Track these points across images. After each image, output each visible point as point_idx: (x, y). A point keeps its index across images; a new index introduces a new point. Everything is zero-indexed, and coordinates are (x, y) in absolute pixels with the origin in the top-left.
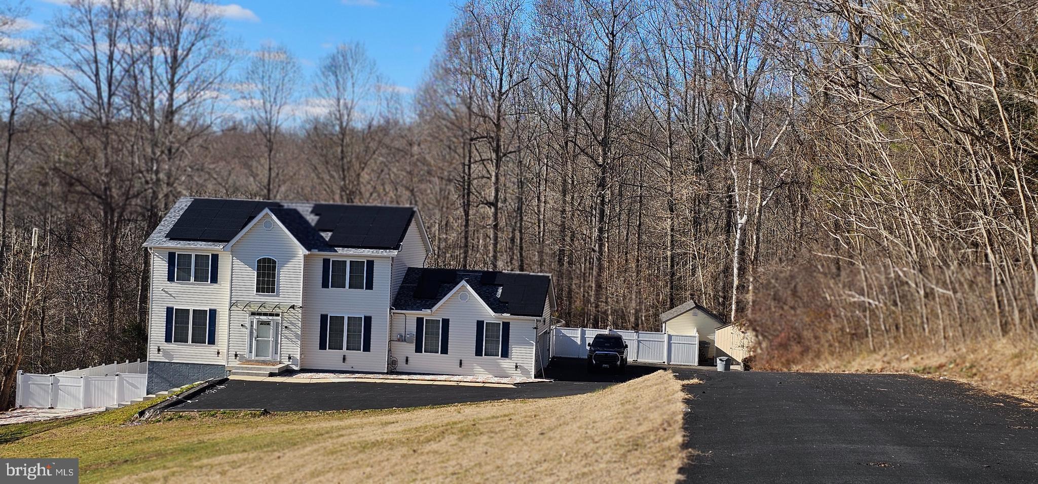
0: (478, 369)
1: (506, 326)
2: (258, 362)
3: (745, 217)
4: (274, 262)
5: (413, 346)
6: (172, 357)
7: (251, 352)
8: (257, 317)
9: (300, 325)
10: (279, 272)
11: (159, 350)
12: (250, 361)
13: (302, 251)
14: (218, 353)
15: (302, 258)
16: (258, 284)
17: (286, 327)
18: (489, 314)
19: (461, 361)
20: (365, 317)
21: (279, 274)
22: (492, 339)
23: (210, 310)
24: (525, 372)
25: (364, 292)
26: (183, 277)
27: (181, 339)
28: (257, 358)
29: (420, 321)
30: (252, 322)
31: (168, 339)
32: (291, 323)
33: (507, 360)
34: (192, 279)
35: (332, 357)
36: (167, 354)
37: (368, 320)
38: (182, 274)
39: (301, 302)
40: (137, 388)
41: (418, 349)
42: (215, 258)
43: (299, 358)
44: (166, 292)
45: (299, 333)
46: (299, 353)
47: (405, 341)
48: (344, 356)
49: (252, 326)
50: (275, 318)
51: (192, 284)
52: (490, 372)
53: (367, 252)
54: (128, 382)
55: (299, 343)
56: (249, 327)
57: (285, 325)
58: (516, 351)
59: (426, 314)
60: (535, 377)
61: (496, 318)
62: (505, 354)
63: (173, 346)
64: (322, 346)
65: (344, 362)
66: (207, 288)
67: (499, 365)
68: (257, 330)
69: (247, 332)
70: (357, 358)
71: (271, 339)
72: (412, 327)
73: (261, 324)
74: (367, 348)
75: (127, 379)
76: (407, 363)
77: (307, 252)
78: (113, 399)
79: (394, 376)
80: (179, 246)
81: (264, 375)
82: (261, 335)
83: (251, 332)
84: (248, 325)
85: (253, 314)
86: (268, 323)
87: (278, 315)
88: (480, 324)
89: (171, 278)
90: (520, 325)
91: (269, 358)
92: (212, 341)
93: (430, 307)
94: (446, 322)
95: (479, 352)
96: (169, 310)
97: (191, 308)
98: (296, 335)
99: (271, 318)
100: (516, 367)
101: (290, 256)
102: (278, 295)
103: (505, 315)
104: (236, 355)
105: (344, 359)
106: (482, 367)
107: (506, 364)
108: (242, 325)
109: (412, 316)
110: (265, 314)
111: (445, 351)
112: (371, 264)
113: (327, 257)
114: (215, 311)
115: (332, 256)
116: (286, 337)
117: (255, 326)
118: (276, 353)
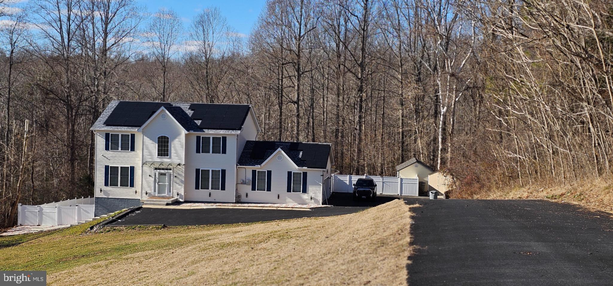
0: (289, 200)
1: (305, 174)
2: (159, 197)
3: (445, 108)
4: (168, 138)
5: (251, 187)
6: (109, 195)
7: (155, 191)
8: (158, 171)
9: (183, 175)
10: (171, 144)
11: (101, 191)
12: (155, 196)
13: (184, 132)
14: (136, 192)
15: (184, 136)
16: (158, 151)
17: (176, 177)
18: (295, 168)
19: (279, 195)
20: (222, 170)
21: (171, 145)
22: (297, 182)
23: (131, 167)
24: (316, 201)
25: (221, 155)
26: (115, 148)
27: (114, 184)
28: (159, 195)
29: (254, 172)
30: (155, 174)
31: (106, 184)
32: (179, 174)
33: (306, 194)
34: (120, 148)
35: (202, 193)
36: (106, 193)
37: (224, 172)
38: (113, 146)
39: (184, 161)
40: (88, 213)
41: (253, 189)
42: (133, 136)
43: (183, 194)
44: (105, 157)
45: (183, 180)
46: (183, 191)
47: (245, 184)
48: (210, 193)
49: (155, 176)
50: (169, 171)
51: (120, 152)
52: (295, 201)
53: (222, 132)
54: (83, 210)
55: (183, 185)
56: (154, 177)
57: (175, 175)
58: (311, 188)
59: (257, 168)
60: (322, 204)
61: (299, 169)
62: (305, 191)
63: (109, 188)
64: (197, 187)
65: (210, 197)
66: (128, 154)
67: (301, 198)
68: (159, 178)
69: (153, 179)
70: (218, 194)
71: (167, 184)
72: (250, 176)
73: (161, 175)
74: (223, 188)
75: (83, 208)
76: (247, 197)
77: (187, 132)
78: (75, 219)
79: (240, 205)
80: (111, 129)
81: (163, 205)
82: (161, 181)
83: (155, 180)
85: (156, 169)
86: (165, 174)
87: (170, 169)
88: (289, 173)
89: (107, 148)
90: (313, 174)
91: (166, 195)
92: (132, 185)
93: (260, 163)
94: (269, 173)
95: (289, 190)
96: (107, 167)
97: (119, 166)
98: (182, 181)
99: (166, 171)
100: (311, 198)
101: (177, 134)
102: (170, 158)
103: (304, 168)
104: (146, 193)
105: (210, 195)
106: (291, 199)
107: (305, 196)
108: (150, 176)
109: (249, 169)
110: (163, 169)
111: (269, 189)
112: (224, 139)
113: (199, 135)
114: (134, 167)
115: (202, 134)
116: (176, 182)
117: (157, 176)
118: (170, 192)
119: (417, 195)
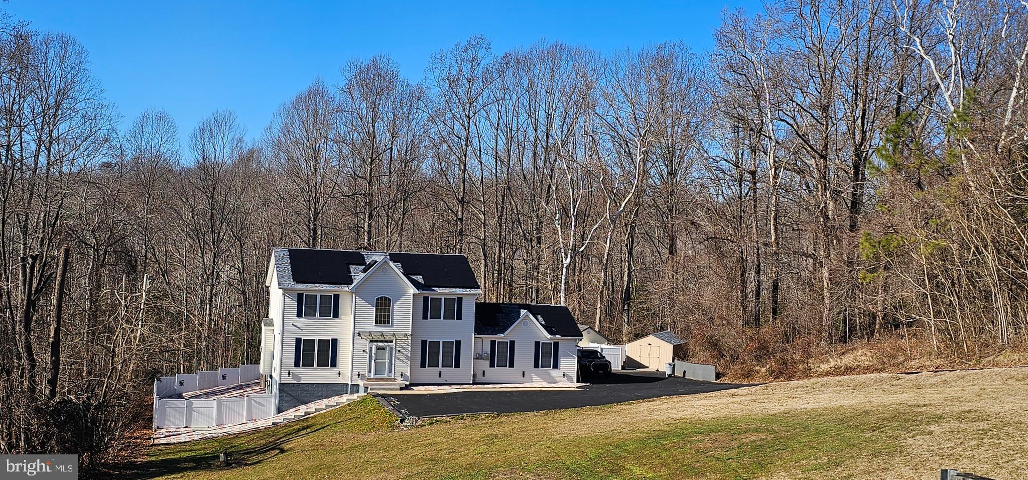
0: (535, 378)
1: (556, 345)
2: (377, 379)
4: (390, 300)
5: (488, 362)
6: (300, 378)
7: (370, 372)
8: (376, 344)
9: (410, 349)
10: (393, 307)
11: (289, 374)
12: (371, 379)
13: (412, 290)
14: (339, 374)
15: (412, 296)
16: (376, 317)
17: (399, 351)
18: (545, 336)
19: (524, 372)
20: (456, 341)
21: (393, 309)
22: (546, 354)
23: (332, 339)
24: (570, 379)
25: (455, 321)
26: (311, 313)
27: (308, 364)
28: (377, 376)
29: (493, 343)
30: (371, 348)
31: (297, 365)
32: (403, 347)
33: (557, 370)
34: (318, 314)
35: (430, 373)
36: (295, 376)
37: (458, 343)
38: (309, 311)
39: (410, 331)
40: (263, 406)
41: (492, 365)
42: (337, 297)
43: (409, 375)
44: (295, 326)
45: (409, 355)
46: (409, 371)
47: (483, 358)
48: (440, 372)
49: (371, 351)
50: (390, 344)
51: (317, 319)
52: (544, 380)
53: (459, 291)
54: (256, 401)
55: (409, 363)
56: (368, 352)
57: (398, 349)
58: (563, 362)
59: (500, 337)
60: (578, 381)
61: (551, 339)
62: (556, 366)
63: (301, 370)
64: (423, 365)
65: (440, 377)
66: (330, 321)
67: (549, 375)
68: (376, 354)
69: (368, 356)
70: (450, 373)
71: (387, 361)
72: (487, 348)
73: (378, 349)
74: (457, 365)
75: (255, 399)
76: (484, 376)
77: (415, 291)
78: (242, 416)
79: (475, 386)
80: (308, 288)
82: (378, 358)
83: (370, 356)
84: (368, 351)
85: (371, 341)
86: (384, 349)
87: (392, 342)
88: (537, 344)
89: (299, 315)
90: (564, 342)
91: (386, 376)
92: (334, 365)
93: (502, 332)
94: (512, 343)
95: (536, 365)
96: (298, 341)
97: (317, 338)
98: (407, 357)
99: (386, 344)
100: (564, 375)
101: (402, 294)
102: (392, 326)
103: (557, 336)
104: (359, 375)
105: (440, 374)
106: (539, 376)
107: (555, 373)
108: (364, 351)
109: (487, 339)
110: (382, 341)
111: (512, 365)
112: (460, 300)
113: (427, 295)
114: (337, 339)
115: (430, 295)
116: (399, 359)
117: (374, 351)
118: (391, 372)
119: (620, 369)
